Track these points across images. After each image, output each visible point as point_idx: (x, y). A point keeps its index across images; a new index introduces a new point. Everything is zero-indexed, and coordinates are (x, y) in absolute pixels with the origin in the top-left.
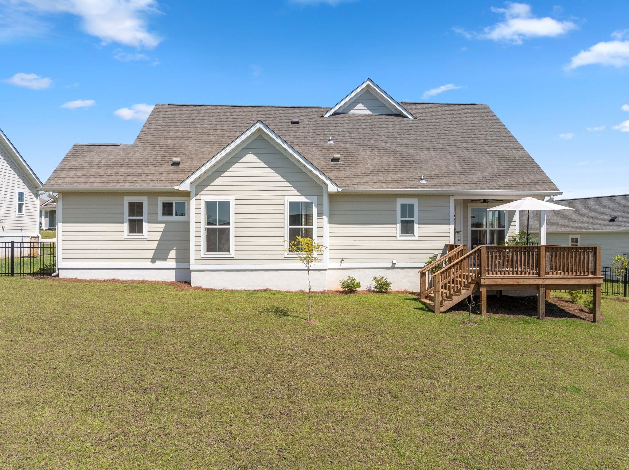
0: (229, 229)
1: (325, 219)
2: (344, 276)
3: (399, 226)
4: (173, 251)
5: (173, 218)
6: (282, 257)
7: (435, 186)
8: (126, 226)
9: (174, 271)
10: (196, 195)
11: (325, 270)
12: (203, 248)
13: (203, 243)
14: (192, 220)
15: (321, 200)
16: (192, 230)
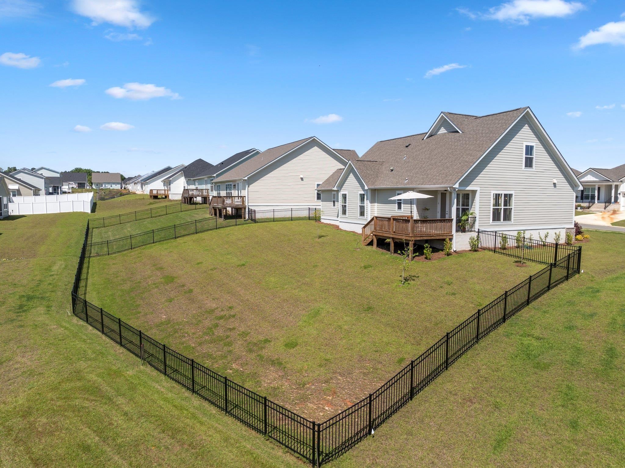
0: (346, 205)
1: (369, 201)
3: (397, 205)
6: (358, 218)
10: (340, 191)
12: (341, 213)
13: (341, 211)
14: (339, 201)
15: (367, 193)
16: (339, 205)
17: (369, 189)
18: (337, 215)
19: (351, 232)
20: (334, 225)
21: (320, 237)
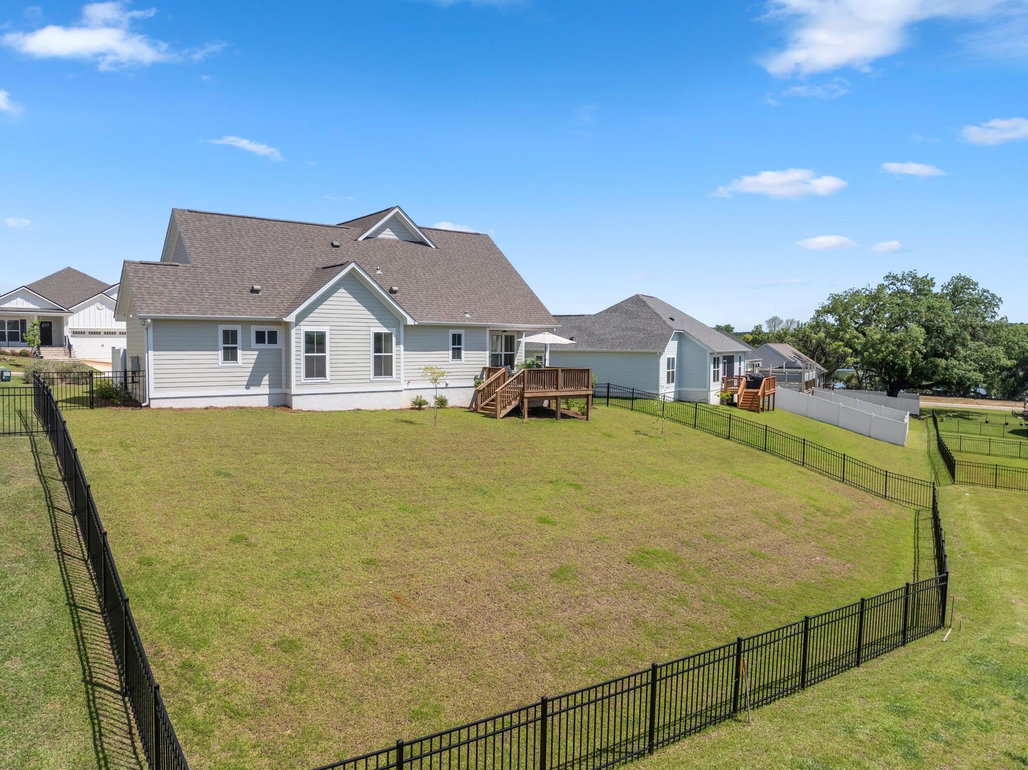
0: (325, 356)
1: (402, 346)
2: (414, 395)
3: (450, 352)
4: (266, 378)
5: (266, 346)
6: (368, 381)
7: (477, 320)
8: (221, 353)
9: (267, 396)
10: (296, 325)
11: (402, 391)
12: (302, 374)
13: (302, 370)
14: (294, 348)
15: (398, 331)
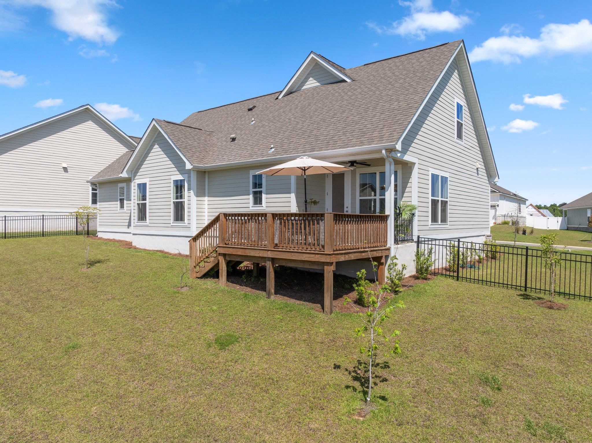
0: (146, 203)
1: (193, 193)
3: (251, 196)
6: (170, 225)
8: (119, 203)
10: (134, 179)
12: (136, 218)
13: (136, 215)
14: (132, 198)
15: (189, 177)
16: (132, 205)
17: (193, 169)
18: (127, 224)
19: (157, 251)
20: (123, 241)
21: (92, 263)
